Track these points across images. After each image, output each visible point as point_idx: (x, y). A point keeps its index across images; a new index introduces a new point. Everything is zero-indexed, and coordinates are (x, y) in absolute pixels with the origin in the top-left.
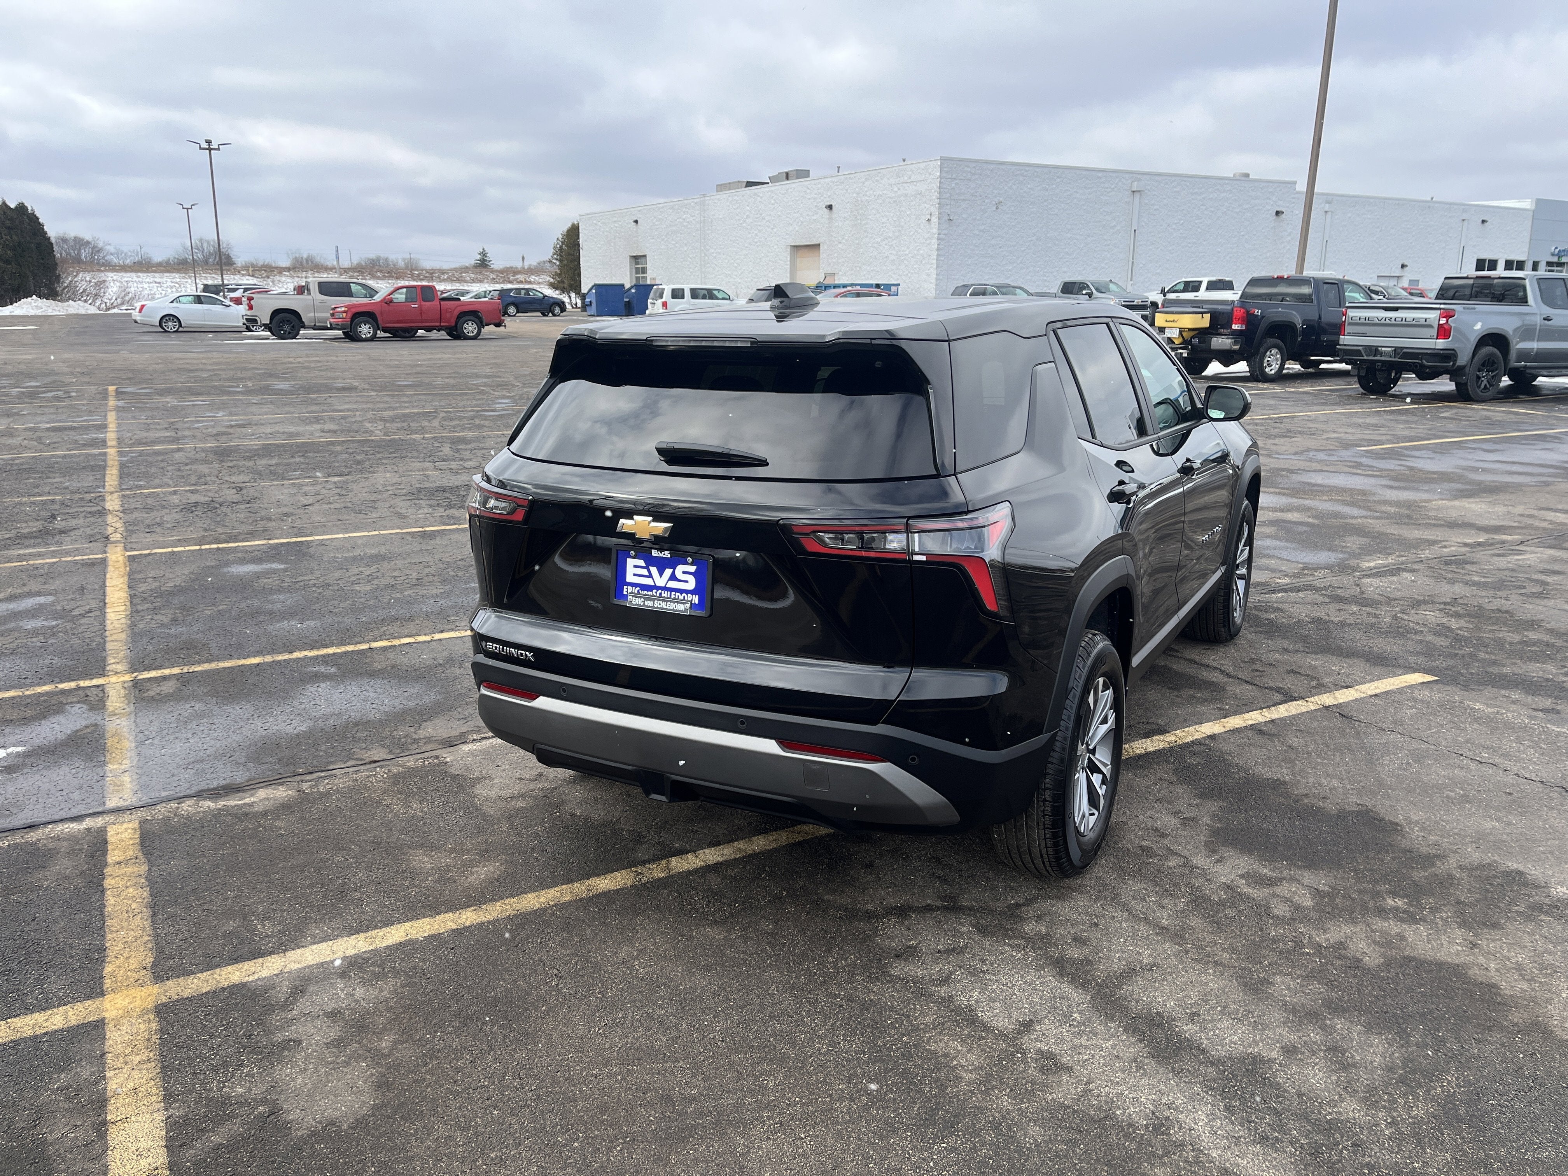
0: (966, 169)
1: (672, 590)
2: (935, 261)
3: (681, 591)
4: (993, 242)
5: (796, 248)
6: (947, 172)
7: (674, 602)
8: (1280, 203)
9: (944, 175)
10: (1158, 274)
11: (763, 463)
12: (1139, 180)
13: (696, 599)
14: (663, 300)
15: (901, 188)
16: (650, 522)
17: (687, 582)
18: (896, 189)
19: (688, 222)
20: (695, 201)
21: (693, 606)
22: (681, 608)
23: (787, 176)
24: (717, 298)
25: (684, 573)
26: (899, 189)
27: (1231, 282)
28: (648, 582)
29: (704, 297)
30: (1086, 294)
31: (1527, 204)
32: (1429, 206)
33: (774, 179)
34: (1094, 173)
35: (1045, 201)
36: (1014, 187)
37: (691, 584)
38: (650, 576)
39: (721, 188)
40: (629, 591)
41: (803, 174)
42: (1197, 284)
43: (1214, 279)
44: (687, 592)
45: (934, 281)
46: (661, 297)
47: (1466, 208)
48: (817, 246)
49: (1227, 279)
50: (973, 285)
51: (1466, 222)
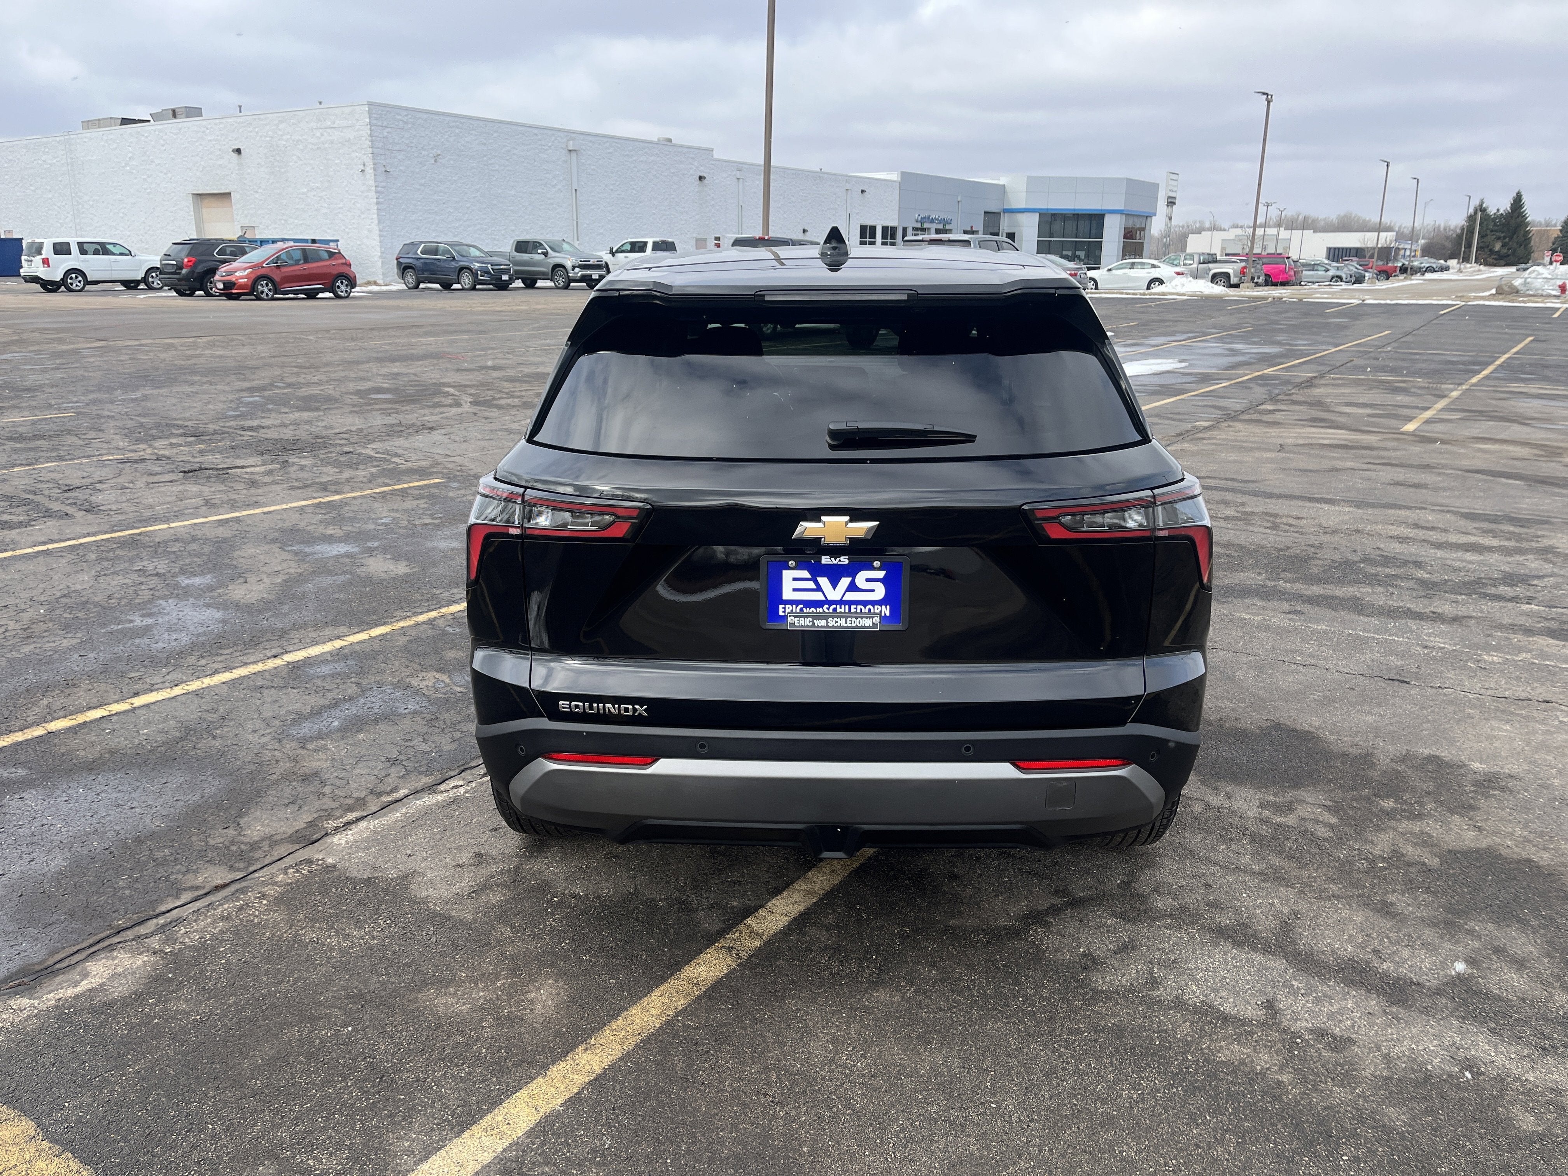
0: (398, 117)
1: (850, 603)
2: (375, 216)
3: (865, 603)
4: (436, 197)
5: (199, 197)
6: (377, 119)
7: (857, 618)
8: (702, 168)
9: (375, 122)
10: (602, 234)
11: (970, 439)
12: (573, 139)
13: (886, 610)
14: (43, 256)
15: (325, 134)
16: (847, 523)
17: (873, 591)
18: (318, 134)
19: (50, 164)
20: (58, 139)
21: (883, 618)
22: (867, 623)
23: (174, 113)
24: (114, 254)
25: (868, 580)
26: (322, 135)
27: (673, 243)
28: (818, 596)
29: (96, 252)
30: (542, 253)
31: (894, 176)
32: (819, 177)
33: (156, 117)
34: (529, 129)
35: (485, 156)
36: (451, 140)
37: (880, 592)
38: (819, 588)
39: (88, 124)
40: (787, 611)
41: (194, 112)
42: (641, 244)
43: (658, 240)
44: (873, 603)
45: (378, 238)
46: (40, 254)
47: (849, 179)
48: (227, 195)
49: (670, 240)
50: (422, 242)
51: (849, 192)
